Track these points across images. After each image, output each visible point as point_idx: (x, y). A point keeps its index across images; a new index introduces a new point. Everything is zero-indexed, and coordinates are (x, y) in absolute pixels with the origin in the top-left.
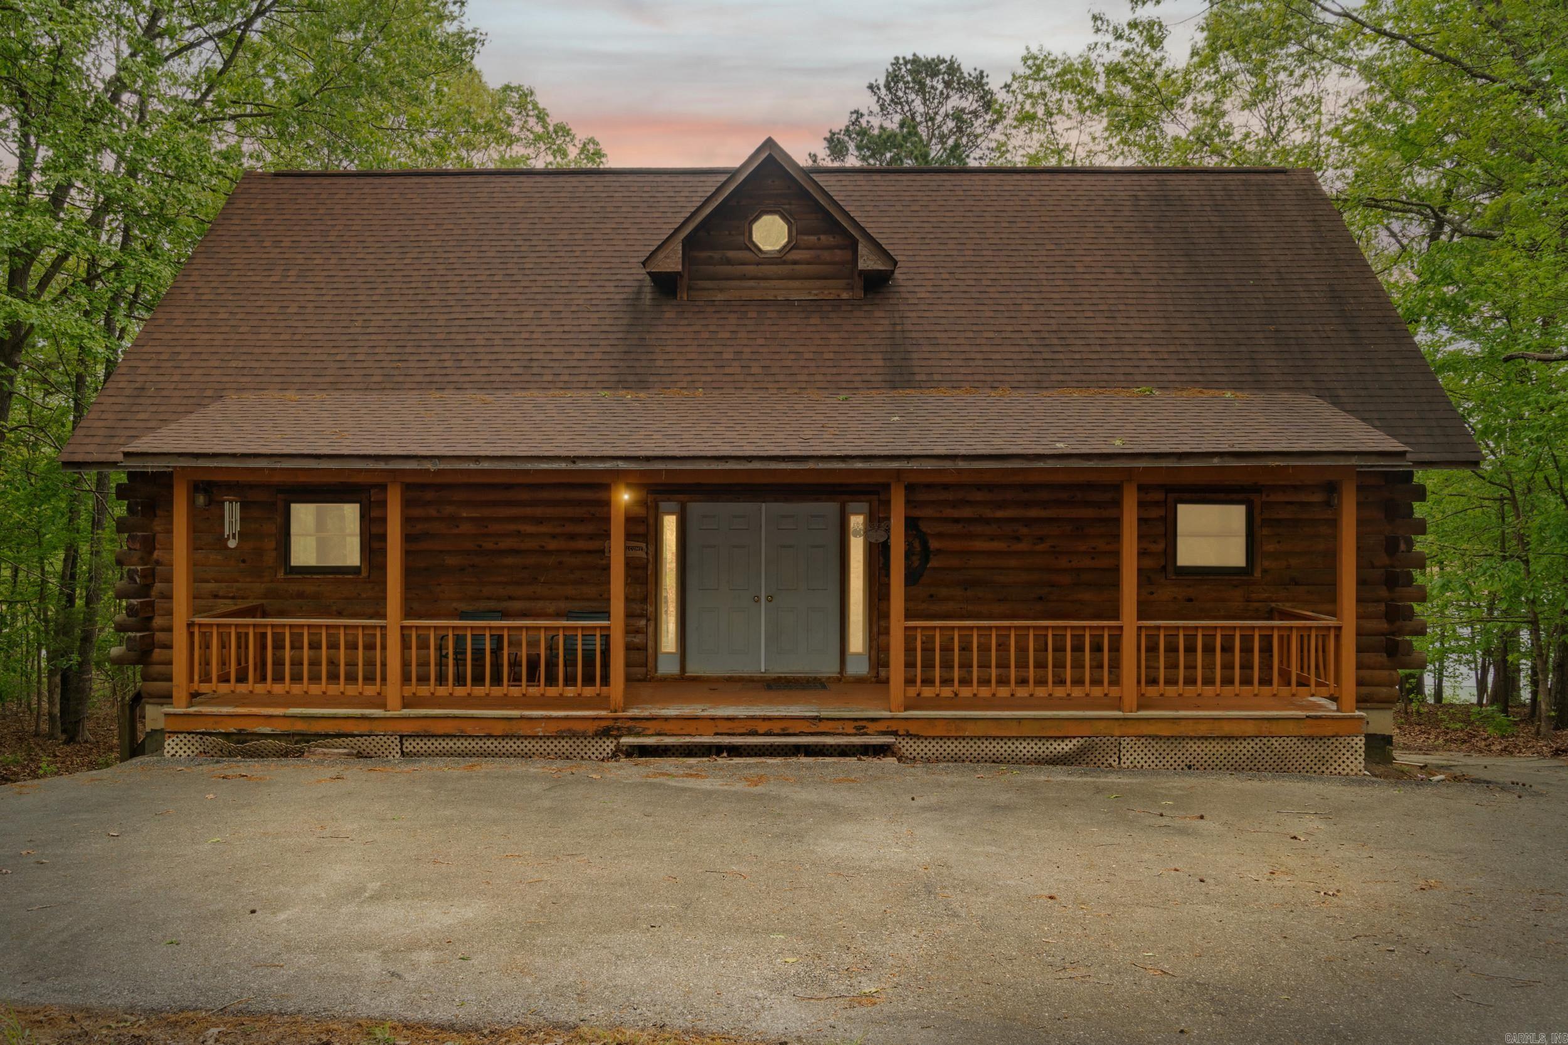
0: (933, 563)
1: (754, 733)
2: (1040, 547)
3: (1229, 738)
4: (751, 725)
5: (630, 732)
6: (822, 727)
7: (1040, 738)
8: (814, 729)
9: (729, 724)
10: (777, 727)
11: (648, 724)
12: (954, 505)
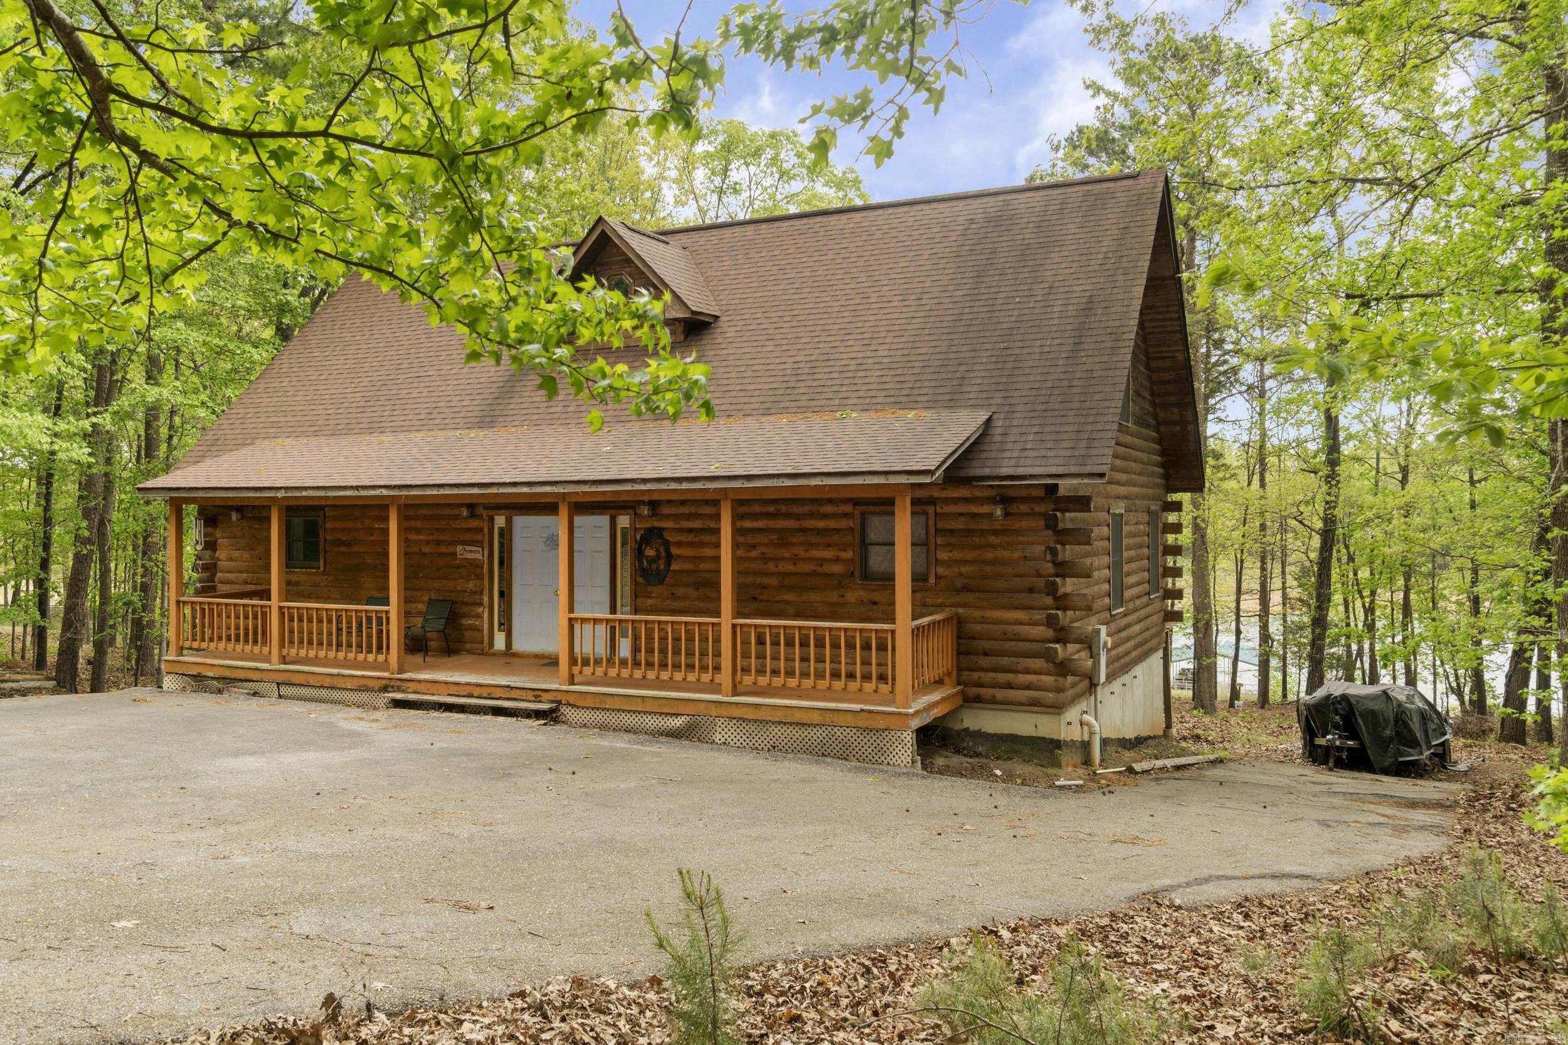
0: (675, 566)
1: (471, 696)
2: (754, 554)
3: (803, 725)
4: (469, 690)
5: (399, 690)
6: (513, 694)
7: (661, 714)
8: (508, 695)
9: (456, 688)
10: (484, 692)
11: (409, 684)
12: (690, 517)
